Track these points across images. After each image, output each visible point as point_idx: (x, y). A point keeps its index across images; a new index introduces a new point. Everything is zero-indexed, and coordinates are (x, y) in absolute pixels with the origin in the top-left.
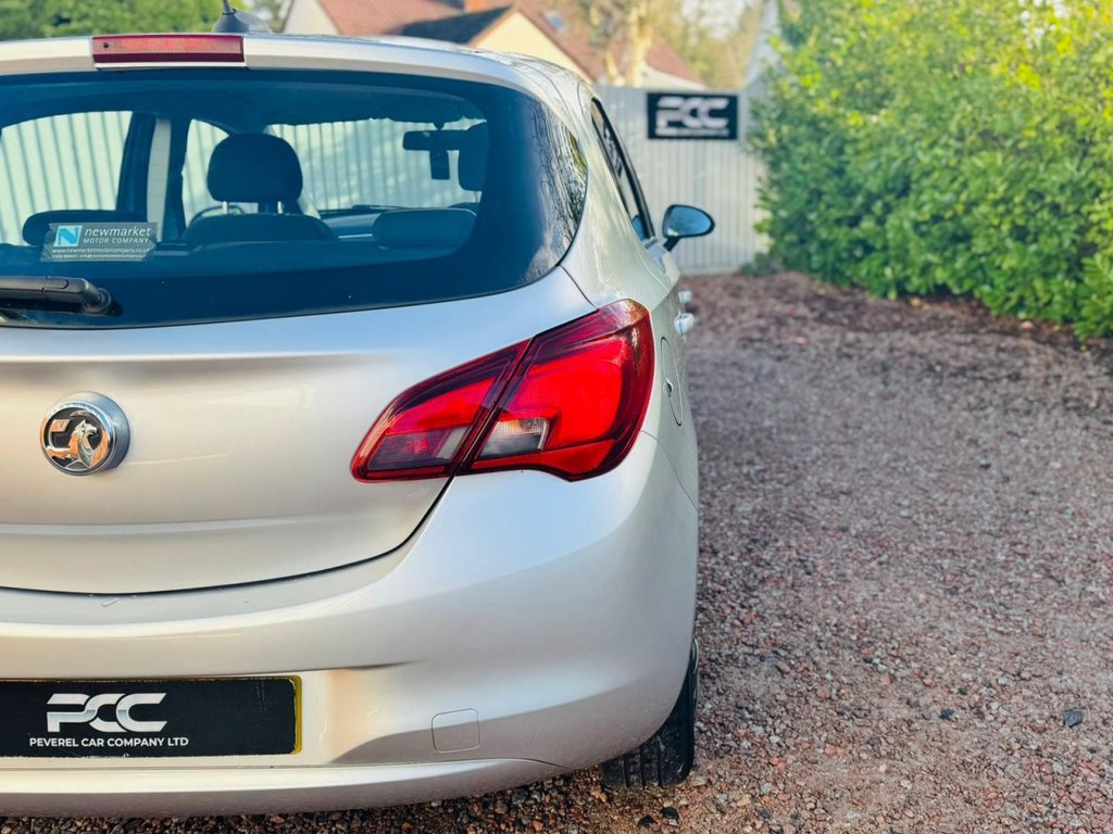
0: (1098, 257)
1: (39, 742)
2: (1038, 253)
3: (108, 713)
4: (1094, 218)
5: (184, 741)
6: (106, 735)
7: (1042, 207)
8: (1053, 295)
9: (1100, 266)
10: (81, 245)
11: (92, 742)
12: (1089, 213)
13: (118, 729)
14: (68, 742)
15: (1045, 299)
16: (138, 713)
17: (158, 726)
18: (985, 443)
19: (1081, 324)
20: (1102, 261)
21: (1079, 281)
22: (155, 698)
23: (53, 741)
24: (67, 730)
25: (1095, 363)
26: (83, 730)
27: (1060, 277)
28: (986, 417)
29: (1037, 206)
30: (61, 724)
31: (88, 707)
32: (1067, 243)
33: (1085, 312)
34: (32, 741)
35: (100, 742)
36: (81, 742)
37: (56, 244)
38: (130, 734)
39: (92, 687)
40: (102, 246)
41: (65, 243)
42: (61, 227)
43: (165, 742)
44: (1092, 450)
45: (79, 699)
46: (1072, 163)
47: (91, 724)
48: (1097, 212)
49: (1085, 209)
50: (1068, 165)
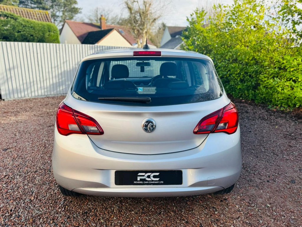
0: (261, 86)
1: (136, 182)
2: (246, 85)
3: (149, 177)
4: (261, 78)
5: (162, 182)
6: (148, 181)
7: (247, 76)
8: (249, 94)
9: (262, 88)
10: (143, 91)
11: (146, 182)
12: (259, 77)
13: (151, 180)
14: (141, 182)
15: (247, 95)
16: (154, 177)
17: (158, 179)
18: (248, 126)
19: (256, 101)
20: (262, 87)
21: (255, 91)
22: (158, 174)
23: (138, 182)
24: (141, 180)
25: (263, 109)
26: (144, 180)
27: (251, 91)
28: (245, 121)
29: (246, 75)
30: (140, 179)
31: (145, 176)
32: (253, 83)
33: (258, 98)
34: (134, 182)
35: (147, 182)
36: (144, 182)
37: (139, 91)
38: (153, 181)
39: (146, 172)
40: (147, 91)
41: (140, 91)
42: (139, 88)
43: (159, 182)
44: (271, 128)
45: (143, 174)
46: (255, 66)
47: (146, 179)
48: (261, 77)
49: (258, 76)
50: (254, 67)
